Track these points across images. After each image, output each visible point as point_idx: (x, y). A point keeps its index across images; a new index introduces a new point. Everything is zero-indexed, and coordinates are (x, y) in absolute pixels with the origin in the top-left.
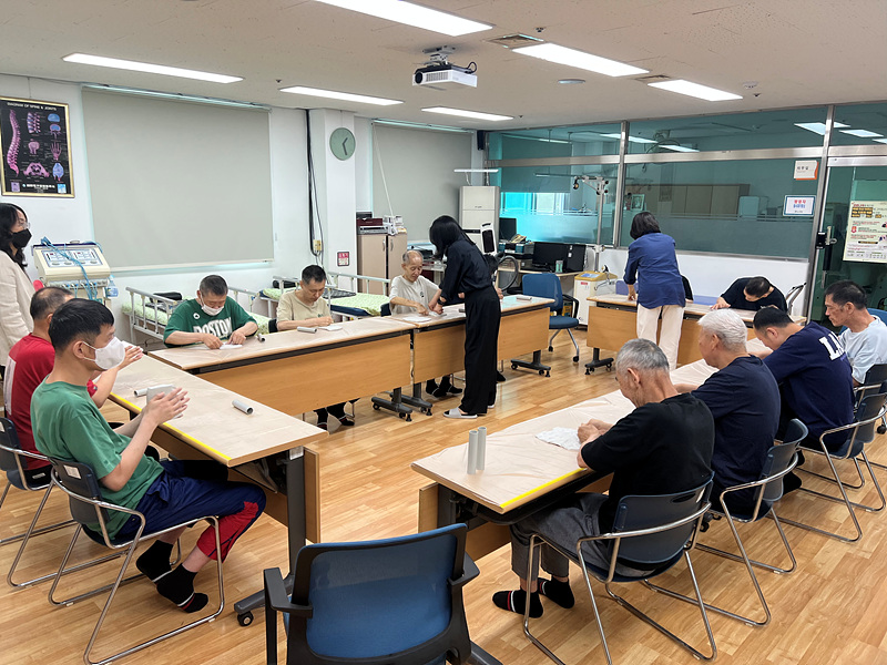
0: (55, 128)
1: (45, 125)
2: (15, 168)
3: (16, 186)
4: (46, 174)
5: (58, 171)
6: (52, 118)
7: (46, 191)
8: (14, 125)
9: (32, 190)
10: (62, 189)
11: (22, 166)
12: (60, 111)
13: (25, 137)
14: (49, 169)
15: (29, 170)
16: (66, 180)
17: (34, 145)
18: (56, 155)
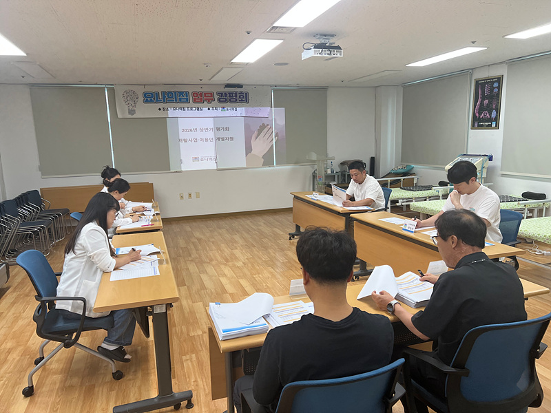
0: (496, 90)
1: (492, 89)
2: (477, 115)
3: (476, 125)
4: (489, 117)
5: (494, 114)
6: (496, 85)
7: (487, 126)
8: (480, 93)
9: (482, 126)
10: (494, 125)
11: (480, 114)
12: (499, 80)
13: (484, 98)
14: (490, 114)
15: (483, 115)
16: (497, 119)
17: (486, 102)
18: (494, 106)
